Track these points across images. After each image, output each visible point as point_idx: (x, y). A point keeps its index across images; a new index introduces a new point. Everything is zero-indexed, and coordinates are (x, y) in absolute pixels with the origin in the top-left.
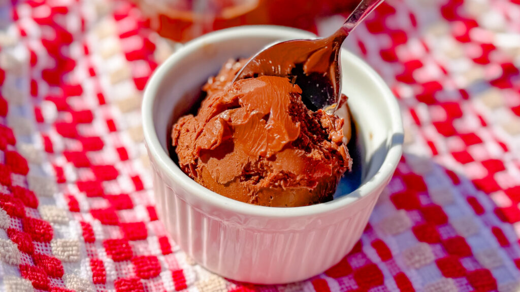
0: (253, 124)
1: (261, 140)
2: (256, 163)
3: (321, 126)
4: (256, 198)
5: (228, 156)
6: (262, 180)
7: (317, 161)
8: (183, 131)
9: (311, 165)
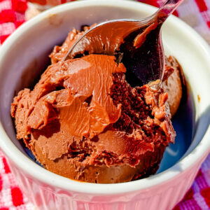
0: (76, 106)
1: (85, 122)
2: (81, 143)
3: (145, 103)
4: (83, 174)
5: (55, 135)
6: (88, 157)
7: (138, 141)
8: (19, 106)
9: (132, 145)
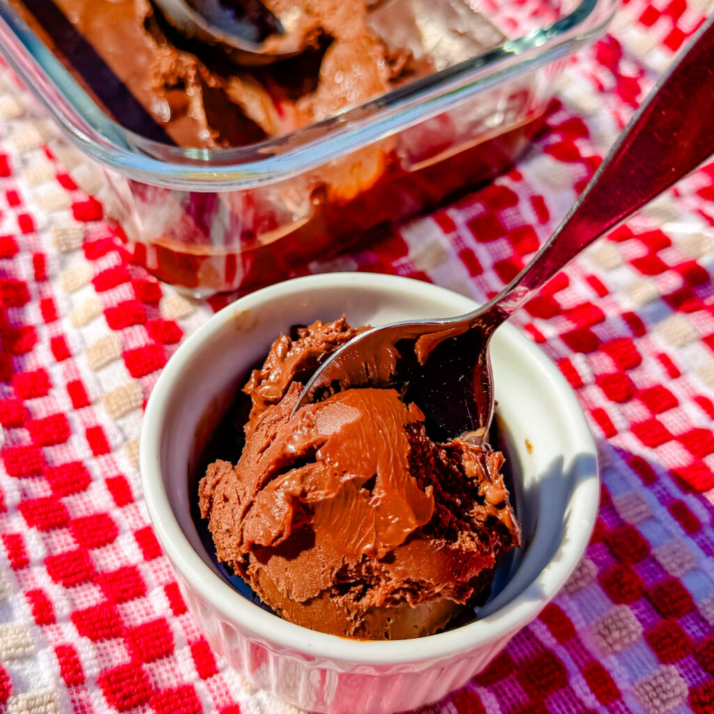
2: (359, 566)
3: (464, 476)
4: (362, 624)
5: (304, 555)
6: (370, 591)
7: (469, 553)
8: (217, 498)
